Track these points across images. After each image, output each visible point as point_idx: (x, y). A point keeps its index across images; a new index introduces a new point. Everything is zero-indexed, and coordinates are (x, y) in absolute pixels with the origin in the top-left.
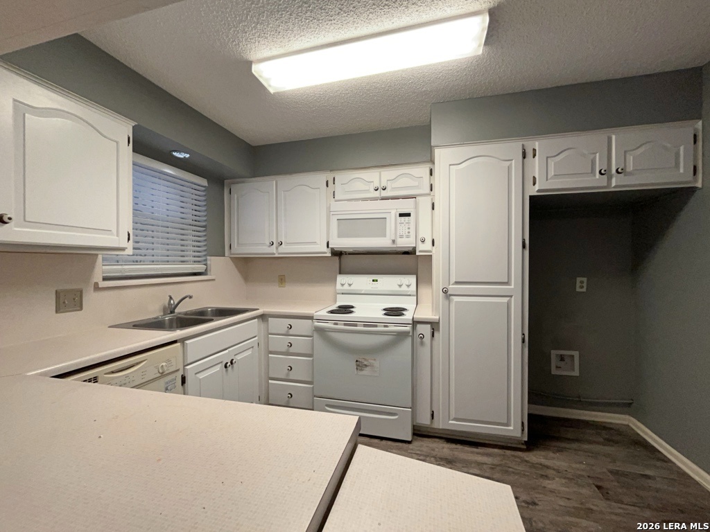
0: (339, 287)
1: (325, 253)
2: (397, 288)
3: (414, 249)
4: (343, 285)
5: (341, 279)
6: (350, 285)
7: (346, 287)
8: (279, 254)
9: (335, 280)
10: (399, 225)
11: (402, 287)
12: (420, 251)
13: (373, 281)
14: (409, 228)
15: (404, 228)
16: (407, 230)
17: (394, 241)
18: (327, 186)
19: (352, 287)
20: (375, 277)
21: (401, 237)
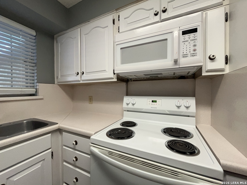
0: (125, 105)
1: (112, 78)
2: (176, 109)
3: (200, 69)
4: (128, 104)
5: (127, 99)
6: (133, 104)
7: (130, 106)
8: (83, 81)
9: (122, 100)
10: (182, 44)
11: (181, 108)
12: (207, 71)
13: (153, 101)
14: (195, 46)
15: (188, 46)
16: (192, 48)
17: (176, 62)
18: (114, 23)
19: (135, 106)
20: (154, 98)
21: (185, 56)
